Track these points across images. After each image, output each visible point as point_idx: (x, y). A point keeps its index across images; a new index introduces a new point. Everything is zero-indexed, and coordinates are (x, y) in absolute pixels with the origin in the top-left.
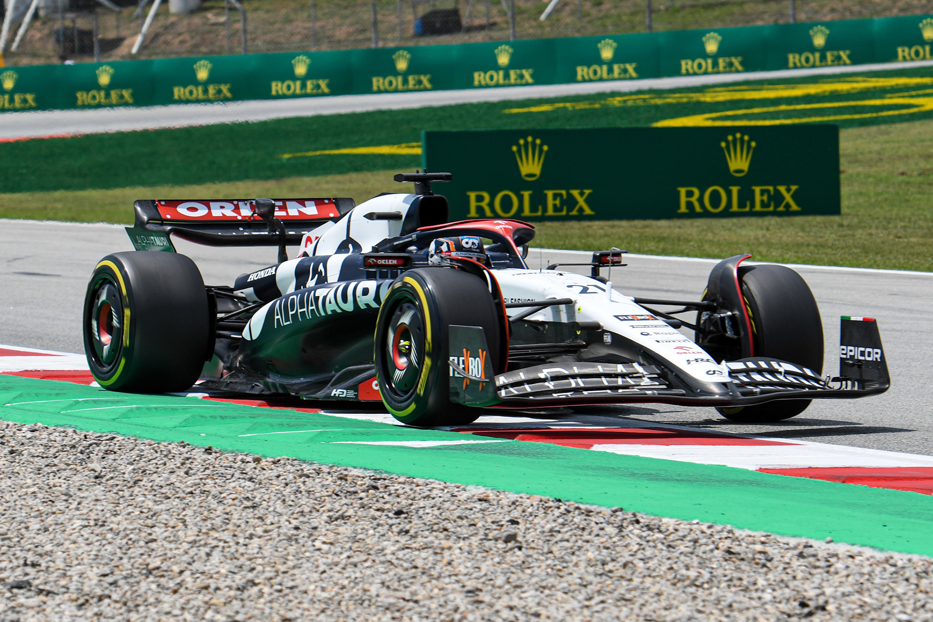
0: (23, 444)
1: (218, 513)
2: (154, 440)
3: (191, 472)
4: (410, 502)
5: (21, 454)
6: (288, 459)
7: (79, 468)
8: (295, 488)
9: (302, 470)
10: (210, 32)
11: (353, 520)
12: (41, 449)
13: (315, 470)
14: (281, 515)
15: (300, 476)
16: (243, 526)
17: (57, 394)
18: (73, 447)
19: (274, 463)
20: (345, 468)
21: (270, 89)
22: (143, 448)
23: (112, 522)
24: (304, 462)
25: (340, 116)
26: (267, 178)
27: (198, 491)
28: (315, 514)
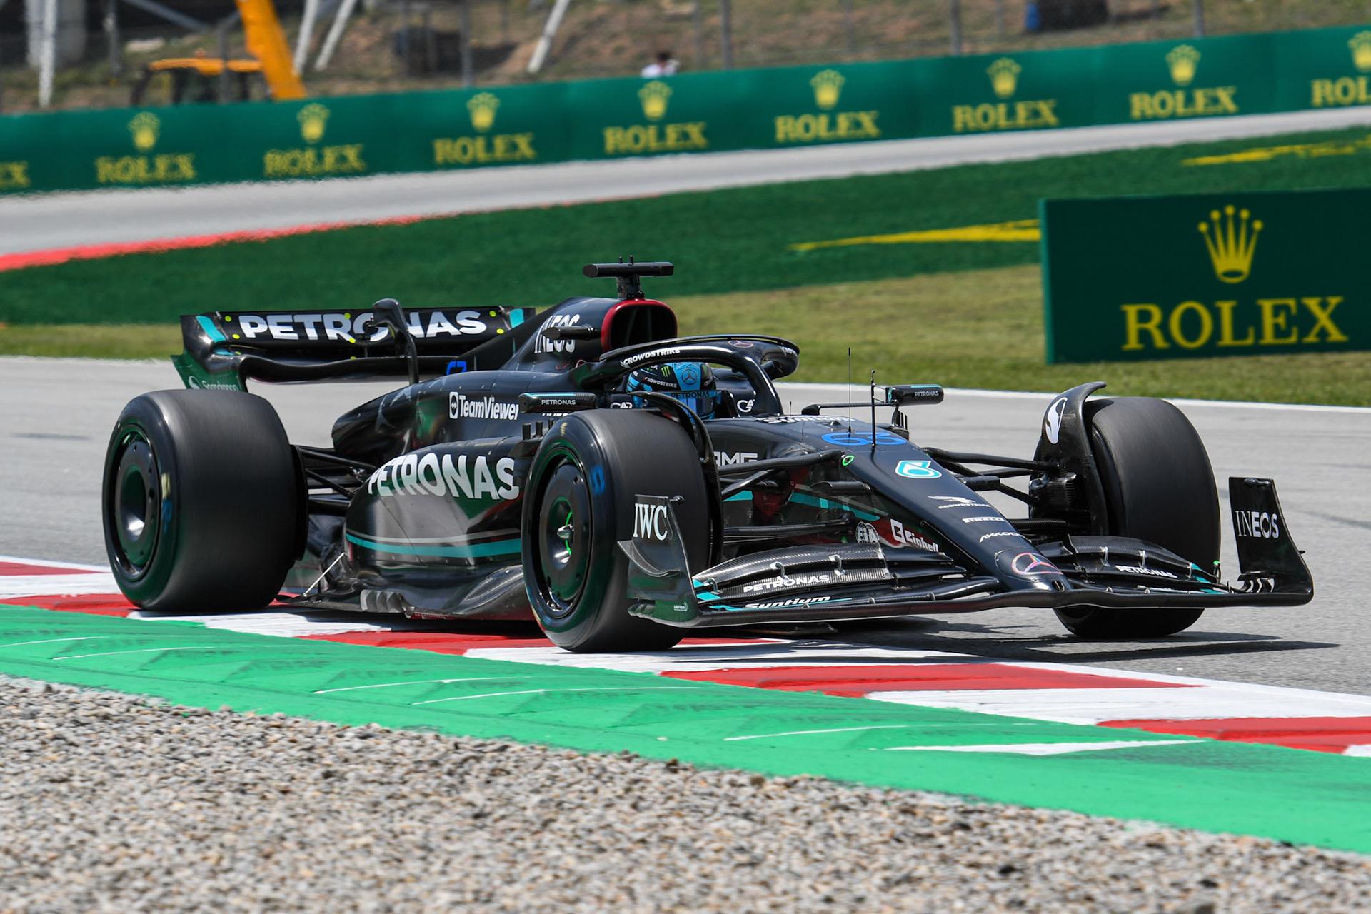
0: (346, 761)
1: (690, 875)
2: (576, 749)
3: (642, 804)
4: (1026, 850)
5: (342, 778)
6: (812, 780)
7: (446, 801)
8: (824, 830)
9: (836, 797)
10: (666, 32)
11: (927, 884)
12: (379, 769)
13: (858, 797)
14: (799, 877)
15: (834, 809)
16: (734, 897)
17: (407, 673)
18: (435, 764)
19: (788, 786)
20: (910, 792)
21: (772, 130)
22: (556, 763)
23: (505, 895)
24: (841, 783)
25: (896, 176)
26: (771, 287)
27: (654, 839)
28: (860, 875)
